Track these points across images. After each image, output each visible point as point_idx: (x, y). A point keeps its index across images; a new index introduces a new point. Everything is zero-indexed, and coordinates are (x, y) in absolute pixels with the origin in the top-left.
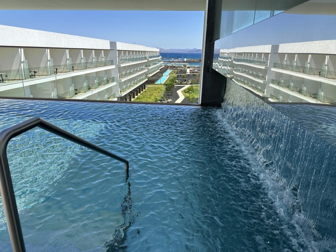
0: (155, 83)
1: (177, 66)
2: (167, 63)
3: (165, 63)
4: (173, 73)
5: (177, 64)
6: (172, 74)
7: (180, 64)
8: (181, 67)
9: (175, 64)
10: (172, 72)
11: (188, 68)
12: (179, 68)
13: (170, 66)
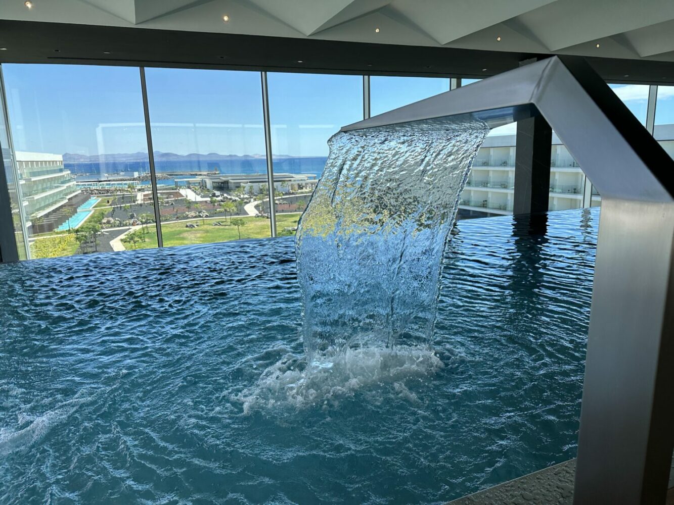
0: (56, 230)
1: (113, 188)
2: (88, 185)
3: (85, 185)
4: (104, 204)
5: (112, 184)
6: (101, 206)
7: (121, 184)
8: (123, 190)
9: (107, 184)
10: (102, 201)
11: (139, 190)
12: (119, 193)
13: (97, 190)
